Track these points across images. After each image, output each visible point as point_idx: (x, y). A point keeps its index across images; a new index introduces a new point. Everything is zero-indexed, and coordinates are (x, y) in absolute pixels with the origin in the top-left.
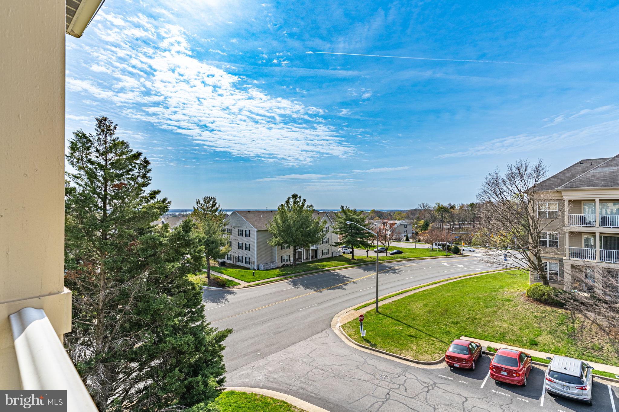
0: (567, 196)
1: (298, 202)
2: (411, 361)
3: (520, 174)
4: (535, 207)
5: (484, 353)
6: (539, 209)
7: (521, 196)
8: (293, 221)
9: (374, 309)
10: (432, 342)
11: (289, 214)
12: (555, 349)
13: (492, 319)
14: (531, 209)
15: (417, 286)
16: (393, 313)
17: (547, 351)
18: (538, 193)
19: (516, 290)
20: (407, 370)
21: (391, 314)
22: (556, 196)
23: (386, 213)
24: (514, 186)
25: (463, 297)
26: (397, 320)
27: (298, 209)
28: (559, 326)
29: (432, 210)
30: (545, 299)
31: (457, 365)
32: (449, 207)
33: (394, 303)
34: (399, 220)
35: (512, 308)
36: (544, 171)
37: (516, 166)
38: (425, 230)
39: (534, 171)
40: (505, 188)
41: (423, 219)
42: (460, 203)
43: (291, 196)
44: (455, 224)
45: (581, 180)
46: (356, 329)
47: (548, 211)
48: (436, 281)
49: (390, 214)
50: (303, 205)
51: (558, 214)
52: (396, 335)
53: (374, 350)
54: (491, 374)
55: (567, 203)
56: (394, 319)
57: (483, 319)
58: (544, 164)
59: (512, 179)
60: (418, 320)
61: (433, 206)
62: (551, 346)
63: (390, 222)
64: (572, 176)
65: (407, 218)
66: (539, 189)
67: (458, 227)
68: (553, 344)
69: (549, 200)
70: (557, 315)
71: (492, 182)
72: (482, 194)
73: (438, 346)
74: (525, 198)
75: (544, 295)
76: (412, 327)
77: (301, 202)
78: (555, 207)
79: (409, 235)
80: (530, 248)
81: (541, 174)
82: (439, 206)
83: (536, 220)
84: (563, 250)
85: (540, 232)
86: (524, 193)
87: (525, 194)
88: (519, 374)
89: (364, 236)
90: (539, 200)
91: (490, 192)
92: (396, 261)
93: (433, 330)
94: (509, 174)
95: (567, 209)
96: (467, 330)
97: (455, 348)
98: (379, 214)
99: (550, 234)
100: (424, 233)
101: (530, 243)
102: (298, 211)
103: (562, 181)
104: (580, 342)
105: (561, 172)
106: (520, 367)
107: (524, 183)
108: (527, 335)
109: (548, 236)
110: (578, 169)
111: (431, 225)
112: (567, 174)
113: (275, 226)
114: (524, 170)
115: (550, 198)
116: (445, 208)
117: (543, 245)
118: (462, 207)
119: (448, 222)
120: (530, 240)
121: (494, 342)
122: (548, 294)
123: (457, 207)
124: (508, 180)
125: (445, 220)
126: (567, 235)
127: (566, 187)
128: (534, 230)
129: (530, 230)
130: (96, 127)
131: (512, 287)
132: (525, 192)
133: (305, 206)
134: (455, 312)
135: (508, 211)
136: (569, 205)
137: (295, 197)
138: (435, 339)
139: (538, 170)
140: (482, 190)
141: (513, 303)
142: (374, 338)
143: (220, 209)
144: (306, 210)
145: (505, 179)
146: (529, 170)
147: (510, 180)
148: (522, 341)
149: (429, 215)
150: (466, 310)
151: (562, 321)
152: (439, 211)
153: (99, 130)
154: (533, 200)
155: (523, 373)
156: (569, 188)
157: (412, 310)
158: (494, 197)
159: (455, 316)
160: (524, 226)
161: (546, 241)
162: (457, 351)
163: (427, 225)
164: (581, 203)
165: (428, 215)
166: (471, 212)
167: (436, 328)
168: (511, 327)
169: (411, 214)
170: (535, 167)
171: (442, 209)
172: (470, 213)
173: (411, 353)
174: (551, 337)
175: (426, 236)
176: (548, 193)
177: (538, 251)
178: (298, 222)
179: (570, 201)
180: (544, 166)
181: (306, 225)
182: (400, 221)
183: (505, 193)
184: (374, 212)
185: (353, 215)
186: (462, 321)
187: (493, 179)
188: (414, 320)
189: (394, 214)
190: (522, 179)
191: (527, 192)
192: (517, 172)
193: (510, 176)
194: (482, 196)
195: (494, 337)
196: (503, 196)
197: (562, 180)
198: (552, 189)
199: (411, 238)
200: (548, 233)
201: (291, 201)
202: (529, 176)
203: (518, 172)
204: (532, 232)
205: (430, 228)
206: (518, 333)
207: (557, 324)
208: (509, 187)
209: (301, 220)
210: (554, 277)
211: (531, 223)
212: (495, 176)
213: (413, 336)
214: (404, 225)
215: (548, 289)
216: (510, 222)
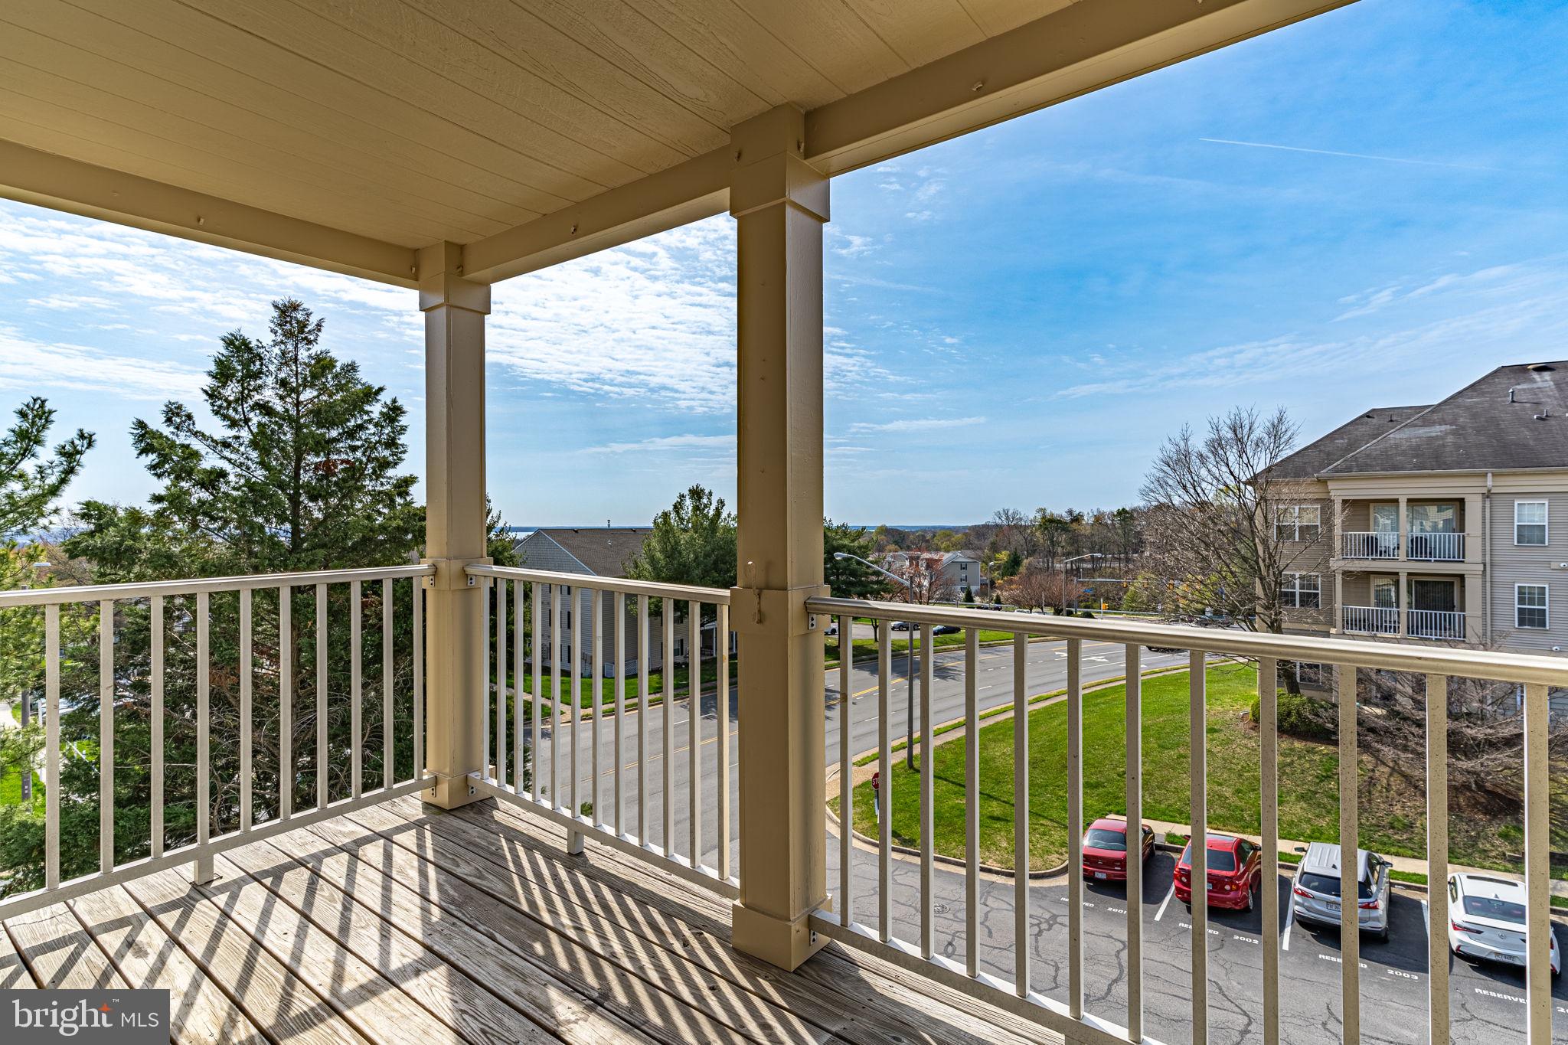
0: (1340, 491)
1: (706, 506)
2: (997, 873)
3: (1240, 440)
4: (1270, 517)
5: (1160, 848)
6: (1278, 520)
7: (1239, 489)
8: (695, 552)
9: (901, 762)
10: (1042, 829)
11: (684, 538)
12: (1313, 832)
13: (1176, 774)
14: (1262, 519)
15: (999, 708)
16: (948, 768)
17: (1295, 838)
18: (1277, 484)
19: (1228, 707)
20: (989, 892)
21: (943, 771)
22: (1315, 491)
23: (913, 533)
24: (1224, 469)
25: (1109, 727)
26: (960, 785)
27: (706, 524)
28: (1321, 781)
29: (1026, 527)
30: (1292, 725)
31: (1101, 875)
32: (1068, 519)
33: (948, 746)
34: (947, 551)
35: (1219, 748)
36: (1289, 434)
37: (1228, 422)
38: (1011, 575)
39: (1269, 434)
40: (1203, 472)
41: (1005, 549)
42: (1095, 510)
43: (686, 493)
44: (1083, 560)
45: (1368, 456)
46: (864, 808)
47: (1297, 524)
48: (1045, 695)
49: (923, 536)
50: (718, 513)
51: (1320, 530)
52: (958, 816)
53: (910, 853)
54: (1177, 888)
55: (1338, 507)
56: (953, 783)
57: (1157, 774)
58: (1291, 418)
59: (1221, 452)
60: (1008, 783)
61: (1031, 517)
62: (1304, 826)
63: (926, 555)
64: (1351, 446)
65: (966, 545)
66: (1278, 476)
67: (1090, 566)
68: (1309, 821)
69: (1301, 501)
70: (1317, 758)
71: (1175, 458)
72: (1152, 486)
73: (1056, 837)
74: (1248, 495)
75: (1289, 714)
76: (996, 799)
77: (713, 507)
78: (1312, 517)
79: (974, 588)
80: (1259, 609)
81: (1282, 440)
82: (1044, 517)
83: (1272, 545)
84: (1331, 612)
85: (1280, 573)
86: (1245, 484)
87: (1250, 488)
88: (1237, 885)
89: (869, 589)
90: (1278, 501)
91: (1170, 482)
92: (945, 650)
93: (1043, 804)
94: (1213, 441)
95: (1338, 521)
96: (1120, 801)
97: (1096, 837)
98: (898, 537)
99: (1302, 578)
100: (1011, 582)
101: (1259, 598)
102: (705, 529)
103: (1329, 458)
104: (1366, 815)
105: (1327, 436)
106: (1238, 869)
107: (1246, 461)
108: (1253, 805)
109: (1297, 582)
110: (1362, 429)
111: (1025, 562)
112: (1340, 442)
113: (647, 566)
114: (1246, 430)
115: (1303, 496)
116: (1059, 522)
117: (1287, 603)
118: (1098, 519)
119: (1068, 555)
120: (1259, 591)
121: (1180, 823)
122: (1298, 713)
123: (1088, 519)
124: (1210, 455)
125: (1060, 550)
126: (1339, 578)
127: (1336, 470)
128: (1268, 567)
129: (1259, 567)
130: (272, 325)
131: (1219, 702)
132: (1248, 483)
133: (724, 515)
134: (1092, 762)
135: (1211, 526)
136: (1343, 510)
137: (696, 493)
138: (1049, 823)
139: (1276, 431)
140: (1152, 478)
141: (1222, 737)
142: (908, 826)
143: (500, 525)
144: (724, 528)
145: (1205, 451)
146: (1259, 432)
147: (1215, 453)
148: (1242, 819)
149: (1020, 538)
150: (1116, 756)
151: (1326, 771)
152: (1046, 528)
153: (280, 331)
154: (1266, 501)
155: (1245, 884)
156: (1345, 472)
157: (993, 759)
158: (1180, 492)
159: (1093, 771)
160: (1245, 559)
161: (1293, 594)
162: (1102, 843)
163: (1015, 562)
164: (1368, 508)
165: (1017, 539)
166: (1119, 531)
167: (1049, 800)
168: (1217, 788)
169: (976, 537)
170: (1269, 425)
171: (1051, 524)
172: (1117, 534)
173: (995, 854)
174: (1305, 805)
175: (1016, 591)
176: (1298, 483)
177: (1276, 615)
178: (707, 555)
179: (1345, 502)
180: (1290, 423)
181: (725, 563)
182: (950, 554)
183: (1204, 485)
184: (885, 531)
185: (841, 539)
186: (1109, 781)
187: (1178, 452)
188: (998, 783)
189: (934, 536)
190: (1242, 452)
191: (1252, 481)
192: (1230, 435)
193: (1216, 445)
194: (1153, 491)
195: (1181, 813)
196: (1199, 491)
197: (1329, 454)
198: (1306, 475)
199: (977, 594)
200: (1297, 576)
201: (688, 503)
202: (1257, 445)
203: (1233, 436)
204: (1264, 572)
205: (1022, 569)
206: (1234, 800)
207: (1317, 777)
208: (1214, 470)
209: (713, 551)
210: (1310, 673)
211: (1261, 553)
212: (1182, 444)
213: (998, 819)
214: (961, 563)
215: (1297, 701)
216: (1216, 551)
